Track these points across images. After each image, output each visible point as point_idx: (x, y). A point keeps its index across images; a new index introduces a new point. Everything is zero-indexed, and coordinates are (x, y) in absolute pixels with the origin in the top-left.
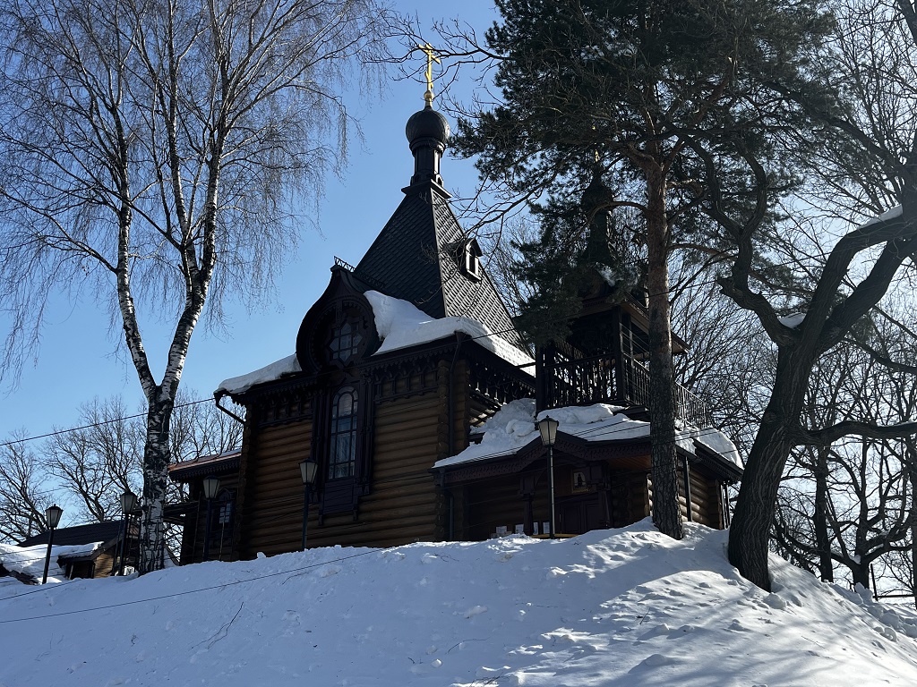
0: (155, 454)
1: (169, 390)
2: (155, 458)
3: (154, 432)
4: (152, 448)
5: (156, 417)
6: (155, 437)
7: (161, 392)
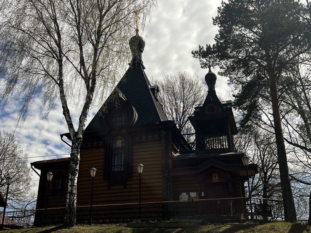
0: (76, 158)
1: (81, 133)
5: (76, 144)
6: (76, 151)
7: (78, 134)
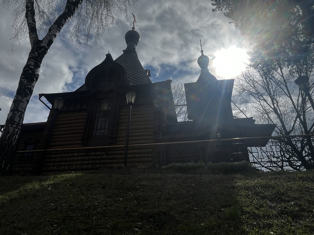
0: (31, 72)
1: (47, 43)
2: (30, 73)
3: (33, 60)
4: (29, 68)
5: (36, 53)
6: (33, 63)
7: (42, 43)
